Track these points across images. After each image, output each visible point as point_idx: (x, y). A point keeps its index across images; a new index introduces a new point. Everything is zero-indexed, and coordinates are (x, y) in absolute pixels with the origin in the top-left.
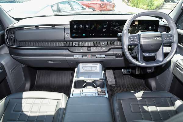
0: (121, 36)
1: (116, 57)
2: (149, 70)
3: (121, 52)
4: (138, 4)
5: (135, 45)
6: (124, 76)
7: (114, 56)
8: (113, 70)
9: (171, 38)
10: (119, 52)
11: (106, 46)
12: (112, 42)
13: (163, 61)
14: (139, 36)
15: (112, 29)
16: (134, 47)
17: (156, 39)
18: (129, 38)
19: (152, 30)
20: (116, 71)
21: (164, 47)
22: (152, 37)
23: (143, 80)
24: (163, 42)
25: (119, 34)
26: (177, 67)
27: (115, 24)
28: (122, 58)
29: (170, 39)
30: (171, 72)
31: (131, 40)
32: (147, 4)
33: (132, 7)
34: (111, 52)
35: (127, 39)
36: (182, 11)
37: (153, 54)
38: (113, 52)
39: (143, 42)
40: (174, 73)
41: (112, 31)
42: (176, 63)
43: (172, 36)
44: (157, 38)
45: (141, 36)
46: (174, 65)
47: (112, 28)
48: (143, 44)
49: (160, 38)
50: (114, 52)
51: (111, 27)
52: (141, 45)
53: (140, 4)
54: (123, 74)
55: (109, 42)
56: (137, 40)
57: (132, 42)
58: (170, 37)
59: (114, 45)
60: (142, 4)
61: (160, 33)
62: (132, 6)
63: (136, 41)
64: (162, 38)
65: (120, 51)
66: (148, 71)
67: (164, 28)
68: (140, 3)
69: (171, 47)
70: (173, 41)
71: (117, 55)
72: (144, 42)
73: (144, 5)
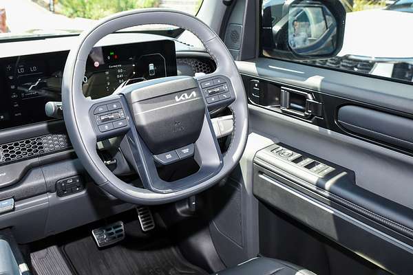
0: (59, 112)
1: (60, 195)
2: (180, 206)
3: (73, 172)
4: (87, 8)
5: (120, 134)
6: (107, 253)
7: (50, 191)
8: (59, 246)
9: (225, 87)
10: (66, 171)
11: (8, 162)
12: (27, 142)
13: (222, 165)
14: (126, 98)
15: (19, 93)
16: (117, 144)
17: (181, 97)
18: (93, 113)
19: (159, 74)
20: (71, 247)
21: (213, 120)
22: (170, 95)
23: (173, 250)
24: (207, 105)
25: (51, 105)
26: (262, 173)
27: (27, 71)
28: (83, 192)
29: (224, 92)
30: (249, 191)
31: (103, 118)
32: (113, 6)
33: (70, 17)
34: (33, 181)
35: (88, 118)
36: (226, 7)
37: (186, 151)
38: (42, 181)
39: (144, 116)
40: (256, 193)
41: (19, 100)
42: (254, 162)
43: (226, 81)
44: (186, 95)
45: (134, 98)
46: (251, 170)
47: (15, 91)
48: (148, 125)
49: (194, 93)
50: (49, 179)
51: (13, 87)
52: (141, 130)
53: (94, 5)
54: (100, 249)
55: (16, 145)
56: (121, 114)
57: (106, 127)
58: (221, 85)
59: (38, 150)
60: (99, 6)
61: (188, 78)
62: (68, 14)
63: (119, 119)
64: (199, 94)
65: (69, 170)
66: (179, 210)
67: (192, 63)
68: (91, 4)
69: (231, 116)
70: (232, 97)
71: (60, 188)
72: (146, 116)
73: (105, 10)
